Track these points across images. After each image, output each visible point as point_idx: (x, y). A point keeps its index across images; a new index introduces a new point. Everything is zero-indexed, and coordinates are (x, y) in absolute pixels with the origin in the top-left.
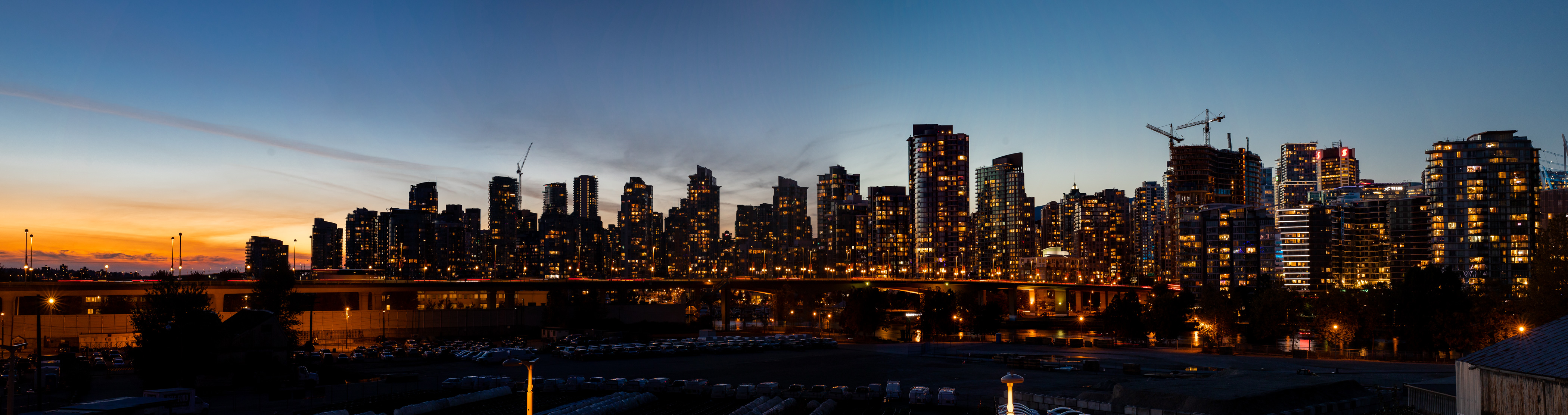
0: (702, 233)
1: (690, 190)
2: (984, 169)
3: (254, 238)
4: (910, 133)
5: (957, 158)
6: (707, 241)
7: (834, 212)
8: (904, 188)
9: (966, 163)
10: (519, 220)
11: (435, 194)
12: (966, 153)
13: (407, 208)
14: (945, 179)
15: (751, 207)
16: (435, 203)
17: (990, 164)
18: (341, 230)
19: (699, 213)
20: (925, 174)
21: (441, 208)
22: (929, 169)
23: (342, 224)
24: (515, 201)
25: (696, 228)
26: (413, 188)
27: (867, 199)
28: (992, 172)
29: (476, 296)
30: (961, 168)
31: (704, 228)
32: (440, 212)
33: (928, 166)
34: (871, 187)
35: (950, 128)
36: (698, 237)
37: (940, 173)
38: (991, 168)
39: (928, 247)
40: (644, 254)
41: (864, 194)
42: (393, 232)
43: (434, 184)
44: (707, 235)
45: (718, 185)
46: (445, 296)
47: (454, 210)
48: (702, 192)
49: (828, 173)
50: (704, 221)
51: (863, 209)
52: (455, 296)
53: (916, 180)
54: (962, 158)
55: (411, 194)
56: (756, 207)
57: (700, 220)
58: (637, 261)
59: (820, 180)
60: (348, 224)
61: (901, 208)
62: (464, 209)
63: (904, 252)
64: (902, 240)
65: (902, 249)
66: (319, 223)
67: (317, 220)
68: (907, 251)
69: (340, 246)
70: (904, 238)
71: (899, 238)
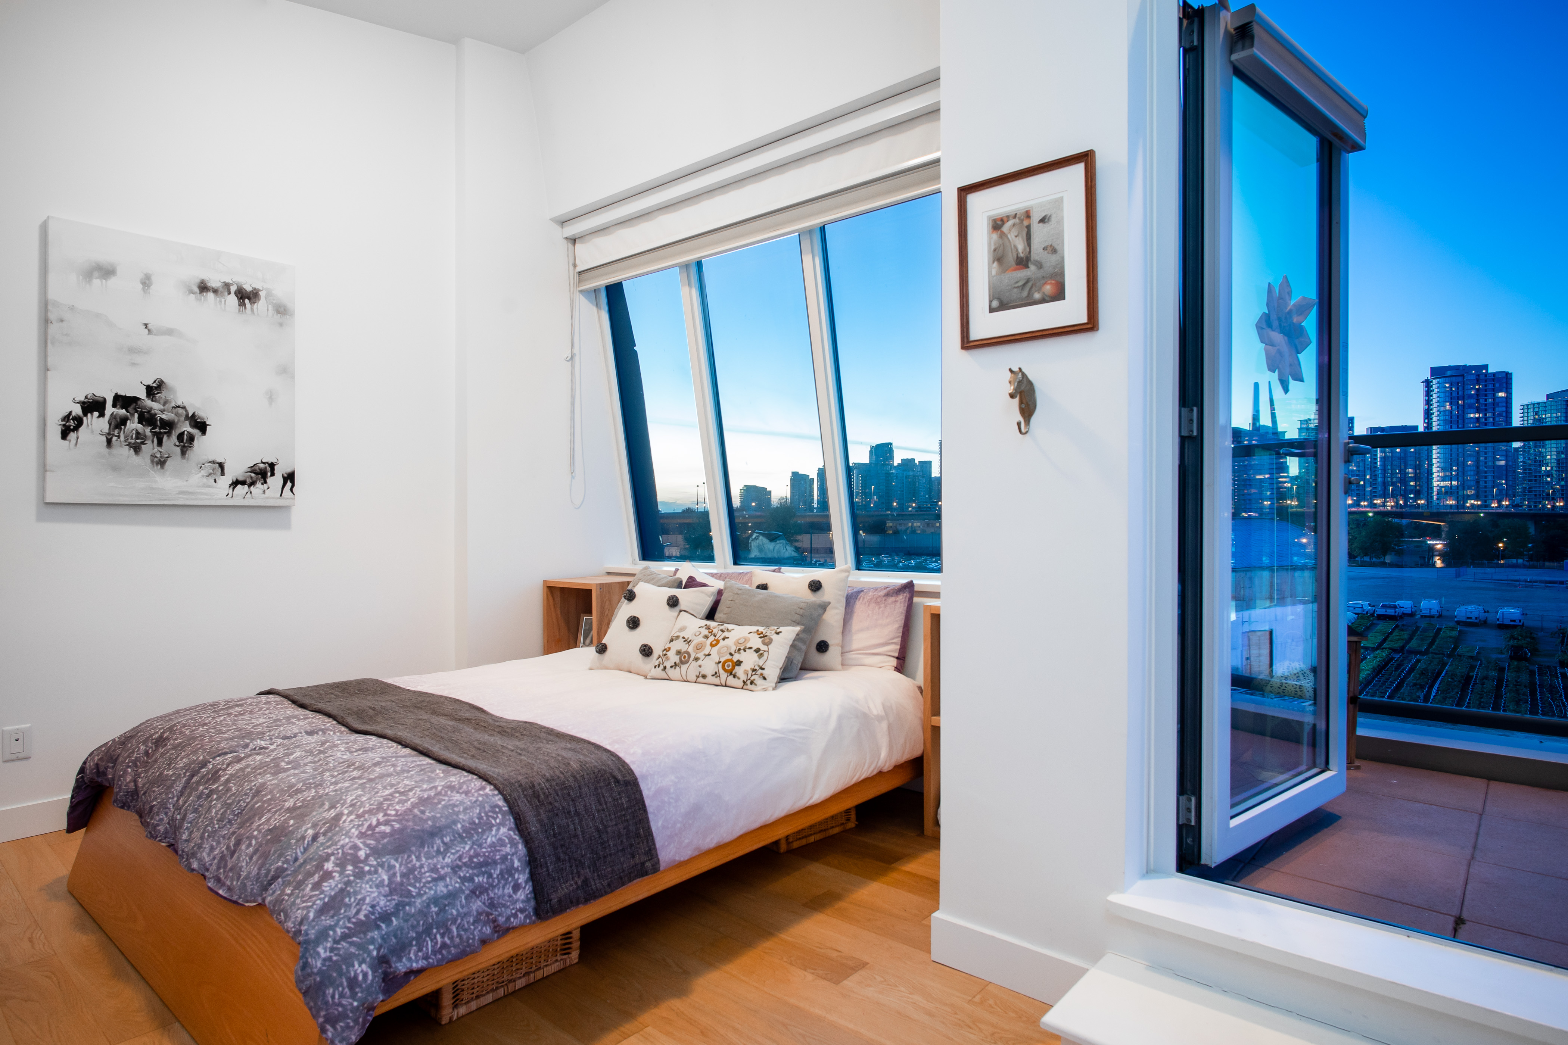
2: (1534, 404)
3: (745, 486)
4: (1428, 375)
5: (1494, 395)
9: (1508, 401)
11: (891, 451)
12: (1508, 388)
13: (868, 462)
14: (1477, 415)
16: (892, 458)
17: (1545, 400)
18: (812, 479)
20: (1447, 413)
21: (897, 461)
22: (1453, 407)
23: (814, 475)
26: (872, 447)
28: (1545, 407)
30: (1500, 404)
32: (895, 464)
33: (1451, 404)
34: (1371, 428)
35: (1486, 367)
37: (1469, 410)
38: (1545, 403)
39: (1451, 480)
41: (1361, 432)
42: (857, 478)
43: (891, 444)
46: (912, 524)
47: (908, 463)
52: (920, 523)
53: (1434, 419)
54: (1501, 394)
55: (871, 452)
59: (1301, 424)
60: (818, 476)
62: (917, 462)
63: (1415, 486)
64: (1413, 475)
65: (1412, 483)
66: (795, 475)
67: (793, 473)
68: (1419, 485)
69: (812, 491)
70: (1415, 473)
71: (1408, 473)
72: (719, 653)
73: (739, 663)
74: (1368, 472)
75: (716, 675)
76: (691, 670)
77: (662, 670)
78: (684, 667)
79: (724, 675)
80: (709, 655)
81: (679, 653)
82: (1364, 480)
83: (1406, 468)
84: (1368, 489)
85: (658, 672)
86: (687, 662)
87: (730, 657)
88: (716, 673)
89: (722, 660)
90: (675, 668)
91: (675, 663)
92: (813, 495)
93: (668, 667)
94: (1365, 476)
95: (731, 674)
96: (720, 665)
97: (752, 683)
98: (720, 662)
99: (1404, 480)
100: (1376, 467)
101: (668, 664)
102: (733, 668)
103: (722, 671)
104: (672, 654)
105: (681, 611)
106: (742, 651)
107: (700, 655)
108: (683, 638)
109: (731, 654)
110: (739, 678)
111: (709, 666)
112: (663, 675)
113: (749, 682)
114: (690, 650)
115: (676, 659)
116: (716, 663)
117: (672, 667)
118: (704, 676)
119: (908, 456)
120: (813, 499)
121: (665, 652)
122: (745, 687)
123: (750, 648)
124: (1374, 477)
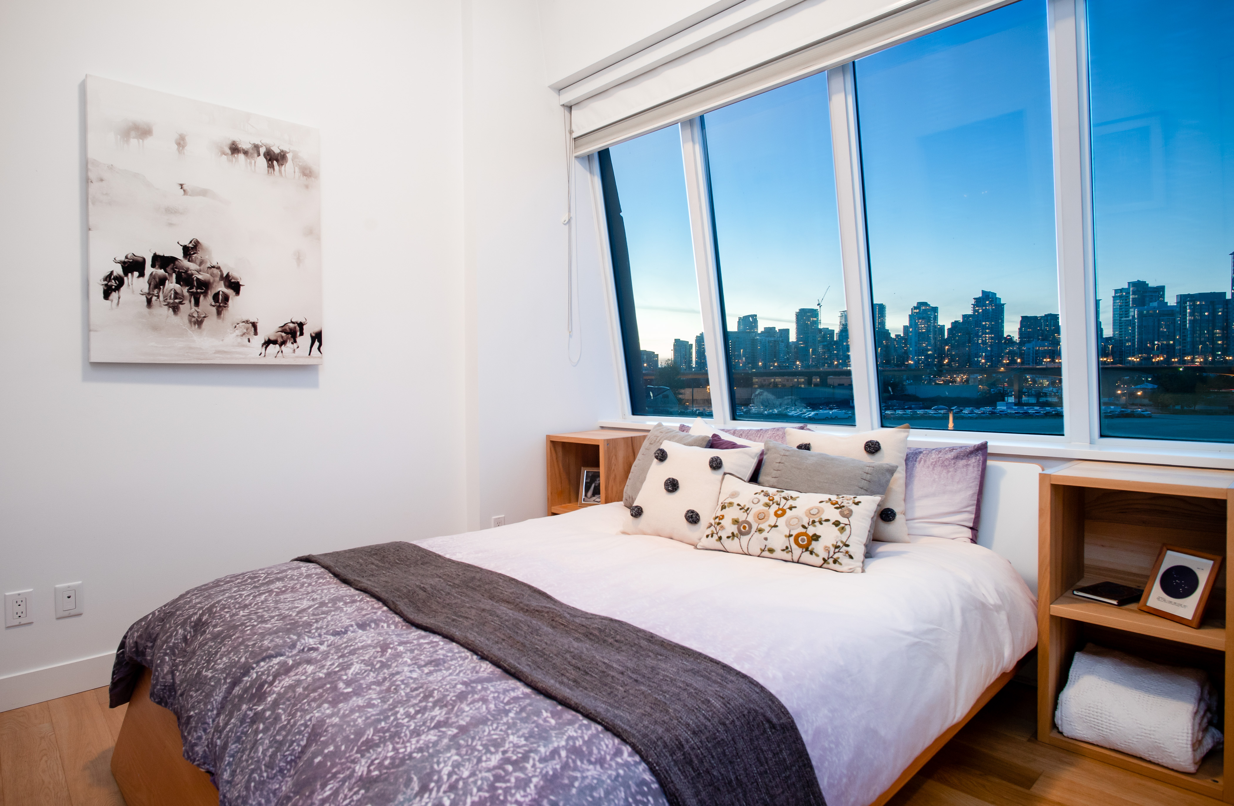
0: (986, 337)
1: (974, 307)
6: (991, 342)
7: (1133, 316)
8: (1224, 294)
10: (820, 335)
11: (755, 321)
15: (1036, 317)
16: (756, 326)
18: (692, 345)
19: (984, 323)
21: (760, 329)
23: (692, 341)
24: (816, 323)
25: (980, 334)
26: (740, 318)
27: (1175, 304)
29: (796, 380)
31: (988, 333)
32: (759, 332)
34: (1181, 295)
36: (982, 340)
40: (930, 352)
41: (1171, 300)
43: (756, 316)
44: (992, 338)
45: (1002, 302)
46: (773, 380)
47: (770, 331)
48: (986, 308)
49: (1126, 287)
50: (988, 329)
51: (1170, 312)
52: (780, 380)
55: (739, 322)
56: (1041, 317)
57: (984, 328)
58: (923, 357)
59: (1116, 293)
60: (696, 341)
61: (1220, 310)
62: (777, 329)
63: (1223, 344)
64: (1220, 335)
65: (1220, 342)
66: (677, 341)
67: (675, 340)
68: (1226, 344)
69: (691, 354)
70: (1223, 334)
71: (1216, 333)
72: (788, 524)
73: (816, 538)
74: (1178, 333)
75: (786, 549)
76: (755, 542)
77: (717, 540)
78: (745, 539)
79: (797, 551)
80: (775, 526)
81: (736, 522)
82: (1174, 339)
83: (1214, 329)
84: (1177, 348)
85: (712, 542)
86: (748, 533)
87: (804, 530)
88: (787, 548)
89: (794, 533)
90: (733, 539)
91: (733, 533)
92: (692, 358)
93: (724, 538)
94: (1175, 336)
95: (807, 550)
96: (792, 539)
97: (835, 561)
98: (790, 536)
99: (1213, 340)
100: (1186, 329)
101: (724, 535)
102: (809, 543)
103: (794, 546)
104: (727, 522)
105: (725, 474)
106: (817, 524)
107: (763, 526)
108: (739, 505)
109: (804, 527)
110: (817, 555)
111: (777, 540)
112: (718, 545)
113: (831, 560)
114: (750, 519)
115: (734, 529)
116: (786, 536)
117: (728, 537)
118: (771, 551)
119: (770, 325)
120: (692, 361)
121: (717, 520)
122: (825, 565)
123: (827, 520)
124: (1184, 337)
